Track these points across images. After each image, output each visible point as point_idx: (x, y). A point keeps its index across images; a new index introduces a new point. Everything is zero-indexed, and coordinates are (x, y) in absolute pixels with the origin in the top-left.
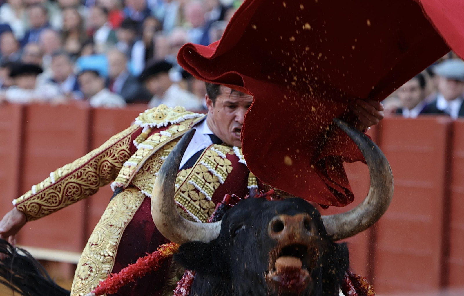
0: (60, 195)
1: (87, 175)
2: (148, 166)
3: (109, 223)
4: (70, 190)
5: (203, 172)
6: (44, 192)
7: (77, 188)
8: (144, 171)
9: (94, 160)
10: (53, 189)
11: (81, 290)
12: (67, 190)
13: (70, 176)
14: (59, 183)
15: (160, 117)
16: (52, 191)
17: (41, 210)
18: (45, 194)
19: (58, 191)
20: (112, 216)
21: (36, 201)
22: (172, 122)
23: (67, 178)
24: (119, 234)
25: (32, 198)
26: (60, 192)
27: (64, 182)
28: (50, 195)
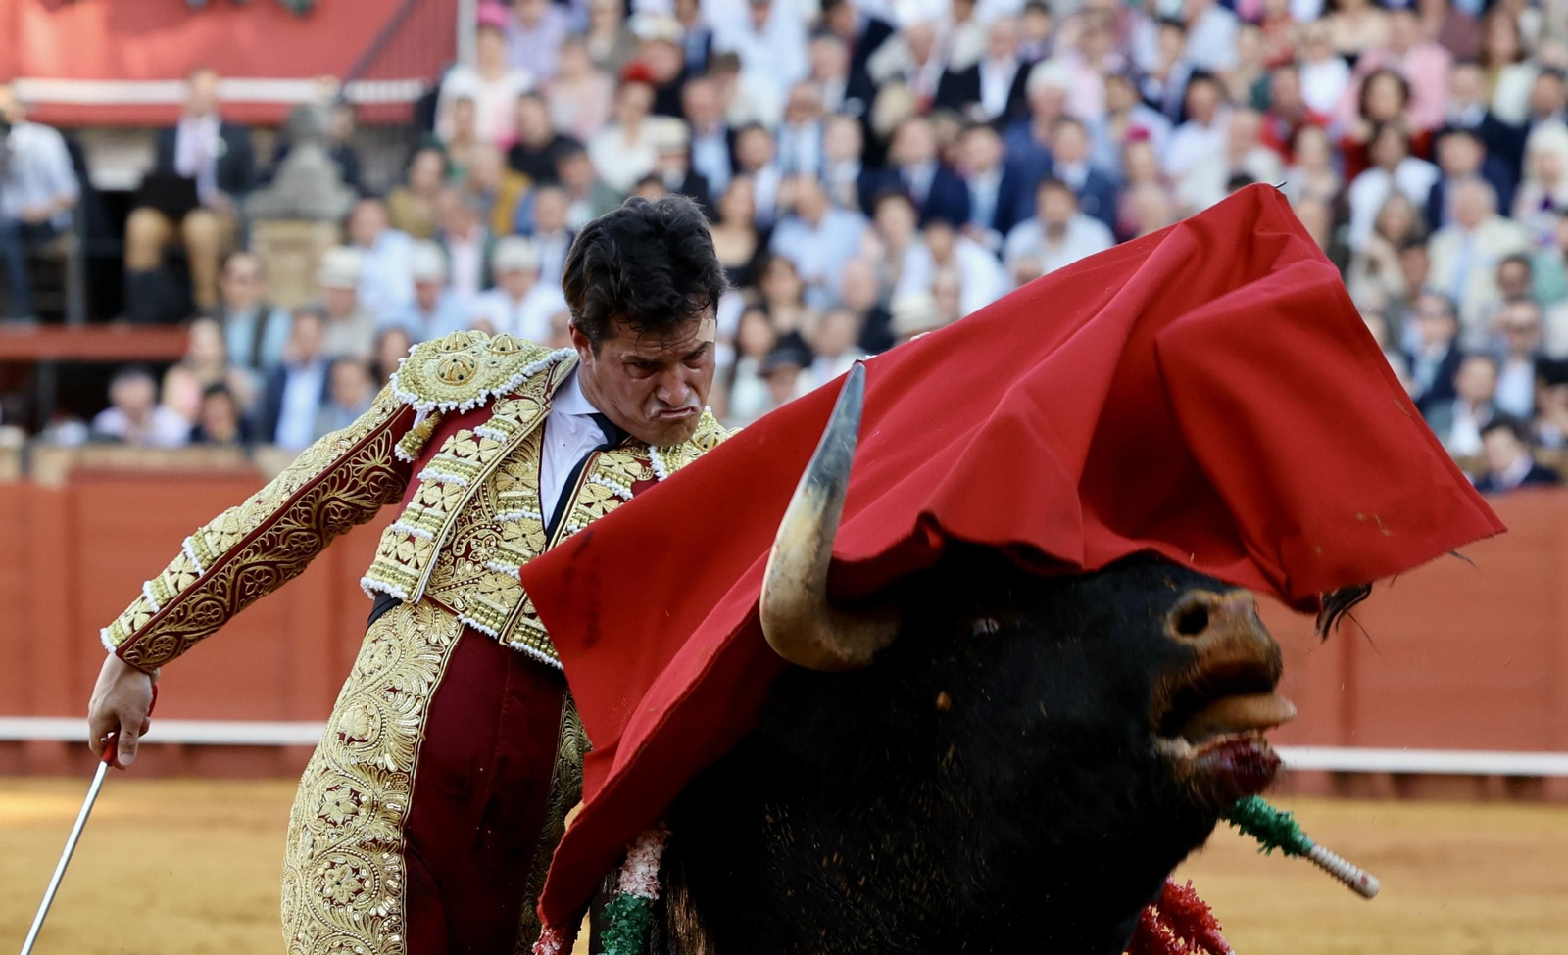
0: (226, 601)
1: (288, 541)
2: (465, 542)
3: (388, 684)
4: (249, 584)
5: (599, 501)
6: (183, 603)
7: (267, 573)
8: (456, 558)
9: (299, 502)
10: (204, 591)
11: (335, 852)
12: (243, 585)
13: (245, 550)
14: (220, 573)
15: (461, 378)
16: (203, 595)
17: (182, 642)
18: (185, 608)
19: (219, 594)
20: (392, 662)
21: (166, 628)
22: (496, 392)
23: (237, 557)
24: (420, 714)
25: (157, 625)
26: (224, 595)
27: (230, 569)
28: (199, 607)
